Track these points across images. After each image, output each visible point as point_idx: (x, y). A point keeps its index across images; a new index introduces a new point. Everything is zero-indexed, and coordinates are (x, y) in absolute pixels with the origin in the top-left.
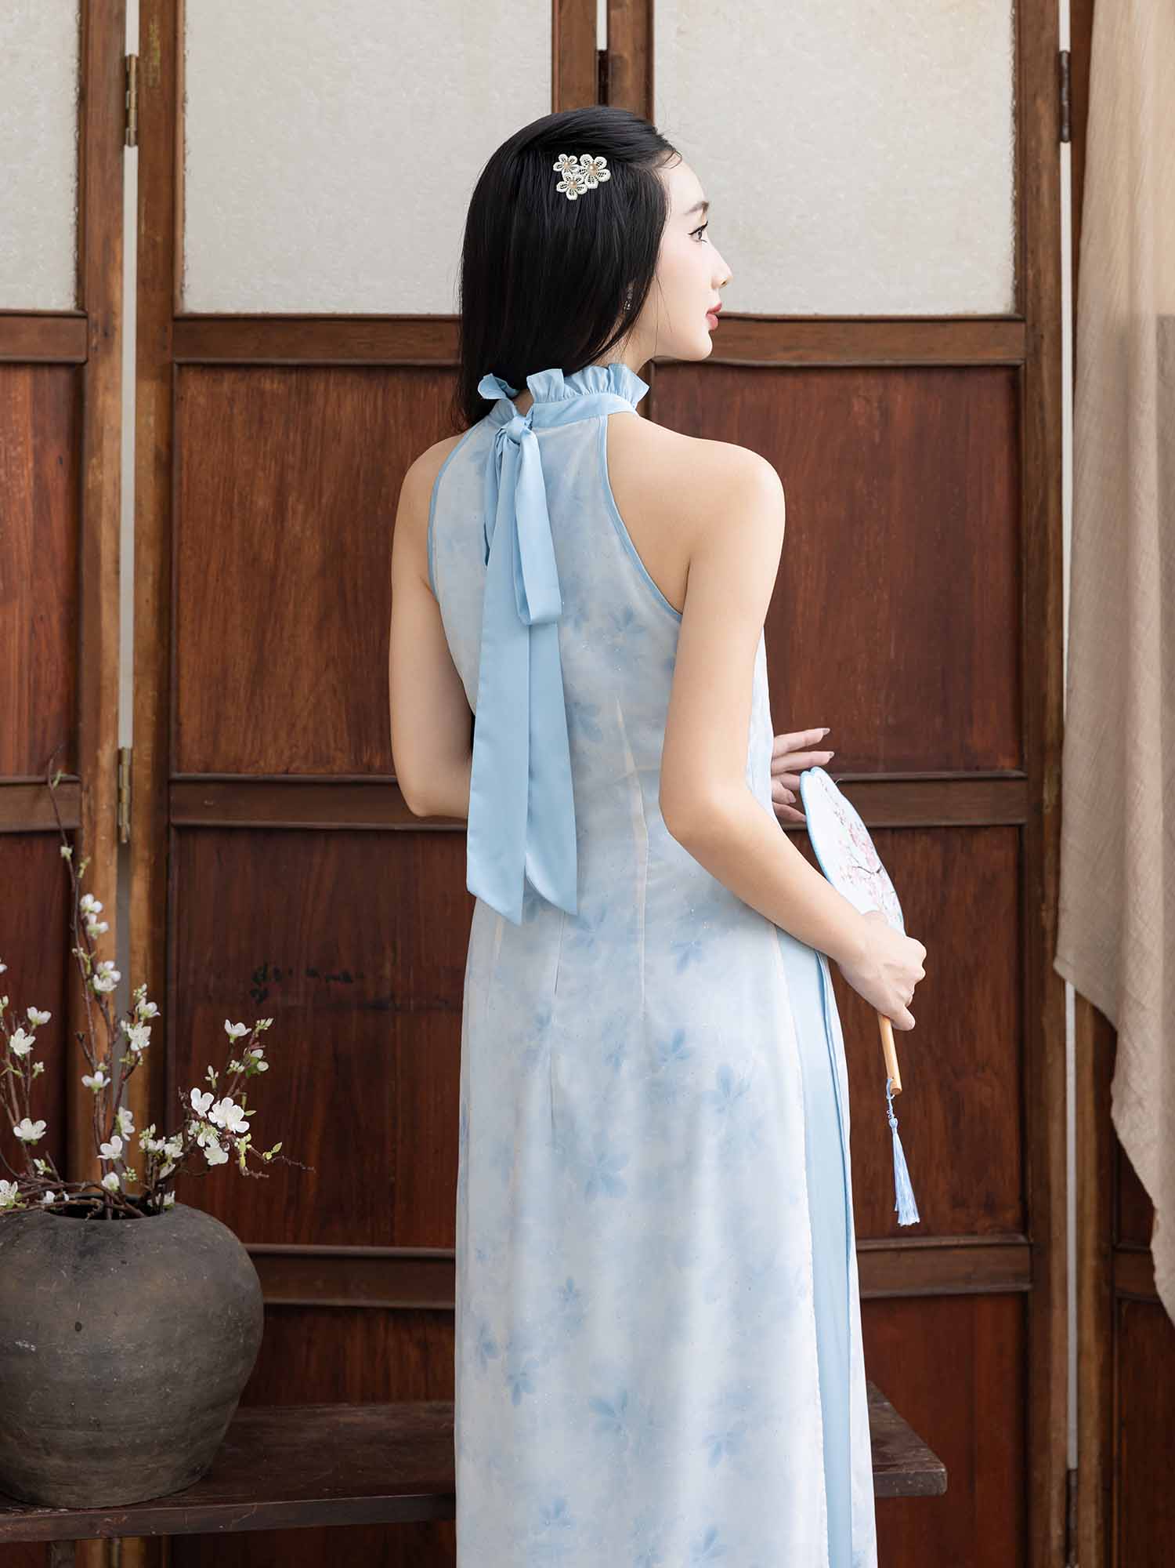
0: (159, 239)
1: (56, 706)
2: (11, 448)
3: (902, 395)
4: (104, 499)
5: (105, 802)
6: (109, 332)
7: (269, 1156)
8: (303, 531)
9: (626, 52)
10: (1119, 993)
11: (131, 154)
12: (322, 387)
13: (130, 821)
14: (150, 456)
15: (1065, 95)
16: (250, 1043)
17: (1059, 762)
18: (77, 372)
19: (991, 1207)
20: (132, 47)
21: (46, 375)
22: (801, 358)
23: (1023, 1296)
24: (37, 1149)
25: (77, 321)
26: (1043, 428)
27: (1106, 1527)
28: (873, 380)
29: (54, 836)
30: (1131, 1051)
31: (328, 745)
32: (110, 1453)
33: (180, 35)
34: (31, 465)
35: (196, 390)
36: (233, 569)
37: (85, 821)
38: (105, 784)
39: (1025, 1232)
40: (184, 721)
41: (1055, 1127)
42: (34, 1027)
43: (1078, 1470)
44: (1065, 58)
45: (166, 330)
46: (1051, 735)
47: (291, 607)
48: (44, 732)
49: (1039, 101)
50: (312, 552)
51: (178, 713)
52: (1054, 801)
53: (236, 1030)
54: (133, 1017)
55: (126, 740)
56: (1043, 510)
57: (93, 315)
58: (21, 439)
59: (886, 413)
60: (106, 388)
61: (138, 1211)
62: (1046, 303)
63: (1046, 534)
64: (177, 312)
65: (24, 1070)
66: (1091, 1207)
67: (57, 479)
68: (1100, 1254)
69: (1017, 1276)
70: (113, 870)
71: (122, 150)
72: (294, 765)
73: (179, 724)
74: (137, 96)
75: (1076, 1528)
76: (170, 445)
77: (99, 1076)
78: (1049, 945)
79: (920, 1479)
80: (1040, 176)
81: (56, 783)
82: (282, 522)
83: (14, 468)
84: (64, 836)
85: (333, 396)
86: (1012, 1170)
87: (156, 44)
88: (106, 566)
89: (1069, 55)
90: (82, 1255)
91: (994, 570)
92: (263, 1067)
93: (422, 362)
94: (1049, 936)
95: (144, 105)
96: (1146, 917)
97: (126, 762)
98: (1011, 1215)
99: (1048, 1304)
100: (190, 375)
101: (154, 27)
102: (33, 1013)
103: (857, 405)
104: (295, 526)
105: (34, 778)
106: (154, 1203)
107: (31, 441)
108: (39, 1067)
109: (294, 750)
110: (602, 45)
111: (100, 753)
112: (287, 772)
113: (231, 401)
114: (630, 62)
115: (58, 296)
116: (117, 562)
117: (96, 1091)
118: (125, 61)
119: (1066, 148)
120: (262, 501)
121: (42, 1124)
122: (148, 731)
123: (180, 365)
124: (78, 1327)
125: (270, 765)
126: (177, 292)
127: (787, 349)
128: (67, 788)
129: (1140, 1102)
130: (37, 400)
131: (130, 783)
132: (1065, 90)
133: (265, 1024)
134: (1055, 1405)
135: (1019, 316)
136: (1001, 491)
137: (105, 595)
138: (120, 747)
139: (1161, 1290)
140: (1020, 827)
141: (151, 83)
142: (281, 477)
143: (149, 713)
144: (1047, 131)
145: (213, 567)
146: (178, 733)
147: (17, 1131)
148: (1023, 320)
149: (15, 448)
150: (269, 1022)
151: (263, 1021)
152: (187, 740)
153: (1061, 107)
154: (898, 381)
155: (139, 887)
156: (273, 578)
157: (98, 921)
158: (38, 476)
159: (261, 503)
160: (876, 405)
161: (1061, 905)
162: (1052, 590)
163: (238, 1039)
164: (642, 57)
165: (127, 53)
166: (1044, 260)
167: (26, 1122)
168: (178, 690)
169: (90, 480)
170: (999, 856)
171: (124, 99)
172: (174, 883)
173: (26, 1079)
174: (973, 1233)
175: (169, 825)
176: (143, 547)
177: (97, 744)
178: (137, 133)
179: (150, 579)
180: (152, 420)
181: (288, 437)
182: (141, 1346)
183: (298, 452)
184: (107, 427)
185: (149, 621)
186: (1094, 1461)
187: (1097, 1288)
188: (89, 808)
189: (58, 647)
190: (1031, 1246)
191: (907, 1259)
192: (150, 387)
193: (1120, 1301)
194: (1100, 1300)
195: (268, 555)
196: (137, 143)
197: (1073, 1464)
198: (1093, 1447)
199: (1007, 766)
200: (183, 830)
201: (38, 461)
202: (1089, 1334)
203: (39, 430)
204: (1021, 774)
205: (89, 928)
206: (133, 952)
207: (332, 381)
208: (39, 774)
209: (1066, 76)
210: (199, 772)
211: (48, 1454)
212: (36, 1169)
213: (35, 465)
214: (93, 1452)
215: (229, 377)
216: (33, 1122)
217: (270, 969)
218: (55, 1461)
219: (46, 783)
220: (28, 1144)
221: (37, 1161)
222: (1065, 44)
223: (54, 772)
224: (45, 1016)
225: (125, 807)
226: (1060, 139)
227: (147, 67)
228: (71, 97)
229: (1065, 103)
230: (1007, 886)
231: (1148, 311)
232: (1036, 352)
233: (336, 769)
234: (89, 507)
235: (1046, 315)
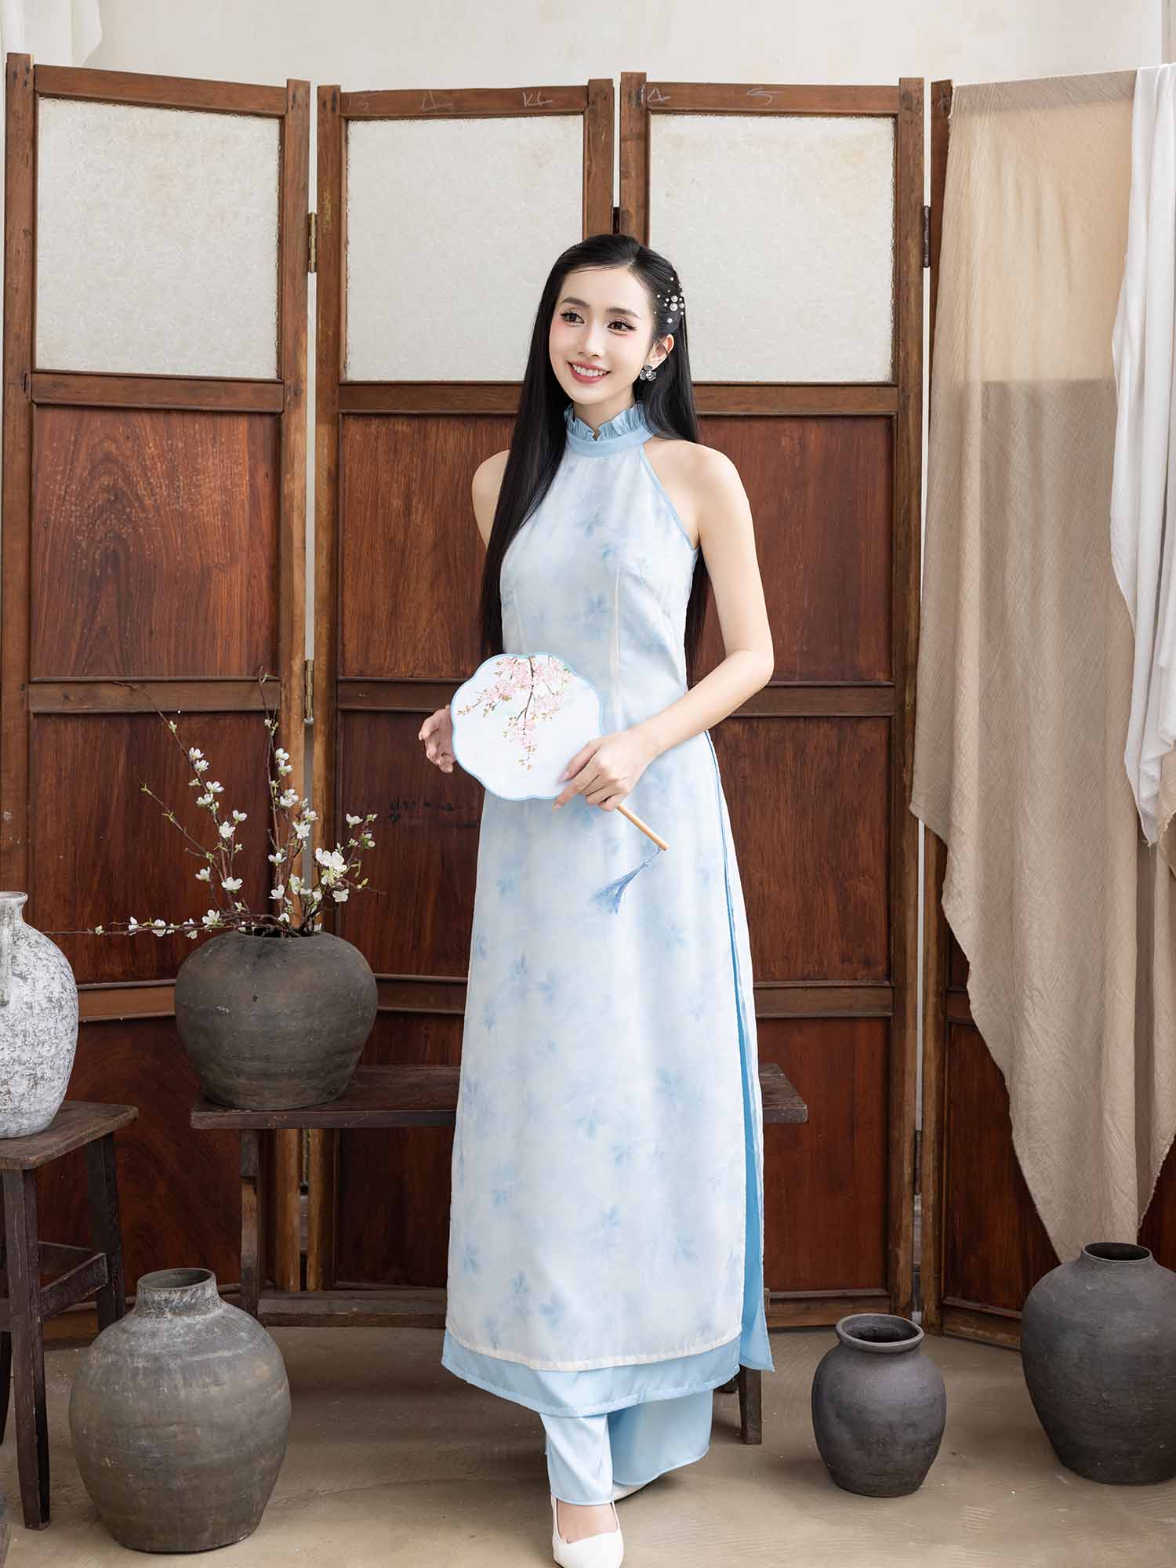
0: (330, 333)
1: (265, 632)
2: (235, 467)
3: (814, 434)
4: (295, 501)
5: (297, 694)
6: (298, 393)
7: (360, 887)
8: (422, 522)
9: (632, 208)
10: (948, 825)
11: (312, 278)
12: (434, 428)
13: (312, 707)
14: (325, 474)
15: (926, 237)
16: (363, 828)
17: (915, 676)
18: (276, 417)
19: (868, 963)
20: (313, 208)
21: (257, 420)
22: (747, 410)
23: (888, 1019)
24: (237, 896)
25: (277, 386)
26: (909, 456)
27: (939, 1169)
28: (794, 425)
29: (262, 714)
30: (956, 863)
31: (437, 659)
32: (275, 1076)
33: (343, 200)
34: (247, 478)
35: (355, 431)
36: (377, 545)
37: (283, 705)
38: (296, 683)
39: (889, 980)
40: (346, 642)
41: (910, 914)
42: (237, 822)
43: (922, 1132)
44: (927, 210)
45: (334, 392)
46: (911, 658)
47: (415, 569)
48: (257, 647)
49: (909, 241)
50: (428, 536)
51: (342, 638)
52: (912, 703)
53: (353, 820)
54: (299, 819)
55: (310, 655)
56: (908, 510)
57: (288, 382)
58: (241, 461)
59: (803, 446)
60: (296, 429)
61: (298, 934)
62: (912, 374)
63: (909, 525)
64: (342, 380)
65: (229, 847)
66: (933, 964)
67: (264, 487)
68: (938, 994)
69: (884, 1008)
70: (302, 737)
71: (307, 275)
72: (417, 672)
73: (344, 645)
74: (316, 240)
75: (920, 1168)
76: (337, 466)
77: (279, 855)
78: (907, 794)
79: (789, 1112)
80: (909, 290)
81: (263, 681)
82: (409, 515)
83: (237, 480)
84: (267, 713)
85: (442, 434)
86: (882, 939)
87: (328, 206)
88: (297, 544)
89: (930, 210)
90: (259, 956)
91: (875, 549)
92: (372, 844)
93: (497, 412)
94: (908, 789)
95: (320, 246)
96: (965, 774)
97: (310, 669)
98: (881, 969)
99: (903, 1026)
100: (350, 421)
101: (327, 195)
102: (235, 813)
103: (785, 442)
104: (417, 518)
105: (250, 678)
106: (308, 930)
107: (247, 463)
108: (239, 847)
109: (417, 662)
110: (616, 204)
111: (293, 662)
112: (412, 676)
113: (376, 439)
114: (634, 214)
115: (266, 369)
116: (304, 541)
117: (277, 865)
118: (308, 217)
119: (927, 271)
120: (396, 503)
121: (240, 881)
122: (324, 650)
123: (343, 415)
124: (255, 998)
125: (402, 672)
126: (342, 367)
127: (738, 404)
128: (272, 684)
129: (960, 894)
130: (252, 437)
131: (313, 682)
132: (927, 232)
133: (372, 817)
134: (908, 1087)
135: (894, 383)
136: (880, 497)
137: (296, 562)
138: (306, 660)
139: (974, 1016)
140: (889, 718)
141: (325, 231)
142: (408, 487)
143: (324, 637)
144: (914, 259)
145: (365, 544)
146: (343, 653)
147: (224, 885)
148: (897, 386)
149: (237, 468)
150: (375, 816)
151: (371, 816)
152: (348, 656)
153: (924, 244)
154: (812, 426)
155: (319, 749)
156: (403, 552)
157: (285, 765)
158: (252, 486)
159: (395, 504)
160: (796, 441)
161: (915, 768)
162: (914, 563)
163: (354, 826)
164: (642, 211)
165: (310, 212)
166: (912, 348)
167: (230, 880)
168: (343, 623)
169: (285, 489)
170: (873, 737)
171: (308, 241)
172: (340, 747)
173: (230, 853)
174: (856, 979)
175: (337, 709)
176: (321, 533)
177: (291, 658)
178: (316, 264)
179: (325, 552)
180: (326, 451)
181: (413, 461)
182: (294, 1011)
183: (419, 471)
184: (296, 455)
185: (324, 579)
186: (933, 1126)
187: (936, 1016)
188: (286, 697)
189: (265, 596)
190: (893, 987)
191: (810, 993)
192: (324, 429)
193: (950, 1024)
194: (937, 1024)
195: (400, 537)
196: (315, 271)
197: (919, 1128)
198: (932, 1117)
199: (881, 678)
200: (344, 711)
201: (252, 476)
202: (931, 1045)
203: (252, 456)
204: (890, 683)
205: (280, 769)
206: (314, 790)
207: (441, 424)
208: (254, 675)
209: (927, 223)
210: (356, 675)
211: (239, 1076)
212: (236, 908)
213: (250, 480)
214: (265, 1075)
215: (375, 423)
216: (235, 879)
217: (401, 801)
218: (243, 1080)
219: (258, 681)
220: (231, 892)
221: (237, 904)
222: (927, 202)
223: (263, 674)
224: (243, 816)
225: (309, 698)
226: (923, 266)
227: (322, 221)
228: (274, 240)
229: (927, 241)
230: (881, 758)
231: (976, 377)
232: (905, 407)
233: (443, 674)
234: (285, 507)
235: (912, 382)
